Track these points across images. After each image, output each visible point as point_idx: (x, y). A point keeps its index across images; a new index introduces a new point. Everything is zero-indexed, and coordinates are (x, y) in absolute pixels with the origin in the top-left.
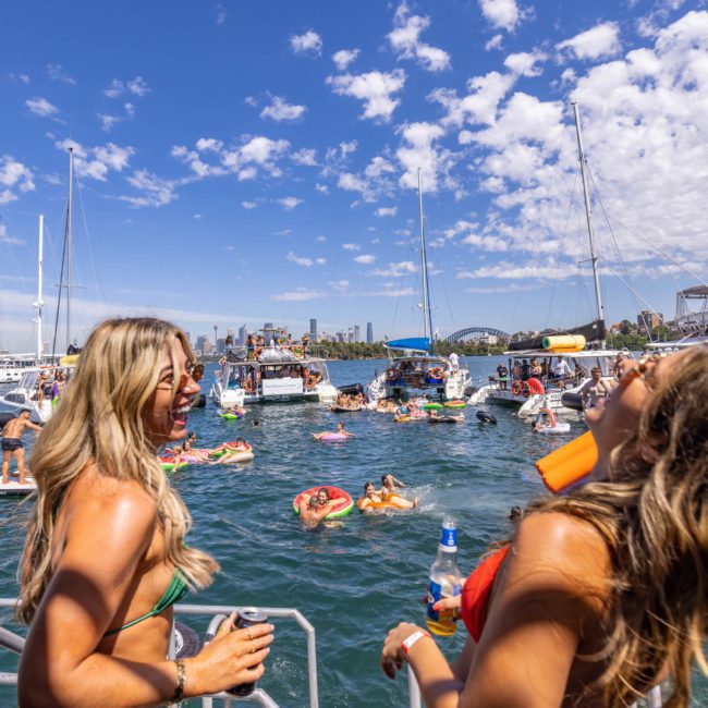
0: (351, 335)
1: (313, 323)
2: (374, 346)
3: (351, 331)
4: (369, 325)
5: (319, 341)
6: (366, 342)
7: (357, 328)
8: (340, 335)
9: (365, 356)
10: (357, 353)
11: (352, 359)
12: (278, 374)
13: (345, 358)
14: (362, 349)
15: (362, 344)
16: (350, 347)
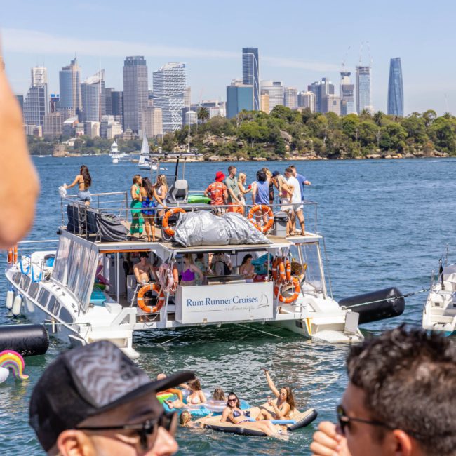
0: (346, 90)
1: (250, 59)
2: (407, 124)
3: (347, 81)
4: (395, 64)
5: (266, 106)
6: (385, 112)
7: (363, 71)
8: (318, 90)
9: (385, 148)
10: (365, 142)
11: (350, 156)
12: (225, 274)
13: (334, 155)
14: (378, 132)
15: (378, 117)
16: (347, 126)
